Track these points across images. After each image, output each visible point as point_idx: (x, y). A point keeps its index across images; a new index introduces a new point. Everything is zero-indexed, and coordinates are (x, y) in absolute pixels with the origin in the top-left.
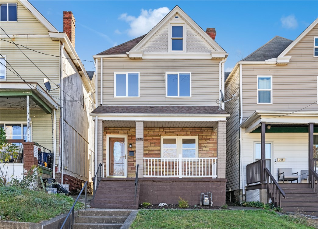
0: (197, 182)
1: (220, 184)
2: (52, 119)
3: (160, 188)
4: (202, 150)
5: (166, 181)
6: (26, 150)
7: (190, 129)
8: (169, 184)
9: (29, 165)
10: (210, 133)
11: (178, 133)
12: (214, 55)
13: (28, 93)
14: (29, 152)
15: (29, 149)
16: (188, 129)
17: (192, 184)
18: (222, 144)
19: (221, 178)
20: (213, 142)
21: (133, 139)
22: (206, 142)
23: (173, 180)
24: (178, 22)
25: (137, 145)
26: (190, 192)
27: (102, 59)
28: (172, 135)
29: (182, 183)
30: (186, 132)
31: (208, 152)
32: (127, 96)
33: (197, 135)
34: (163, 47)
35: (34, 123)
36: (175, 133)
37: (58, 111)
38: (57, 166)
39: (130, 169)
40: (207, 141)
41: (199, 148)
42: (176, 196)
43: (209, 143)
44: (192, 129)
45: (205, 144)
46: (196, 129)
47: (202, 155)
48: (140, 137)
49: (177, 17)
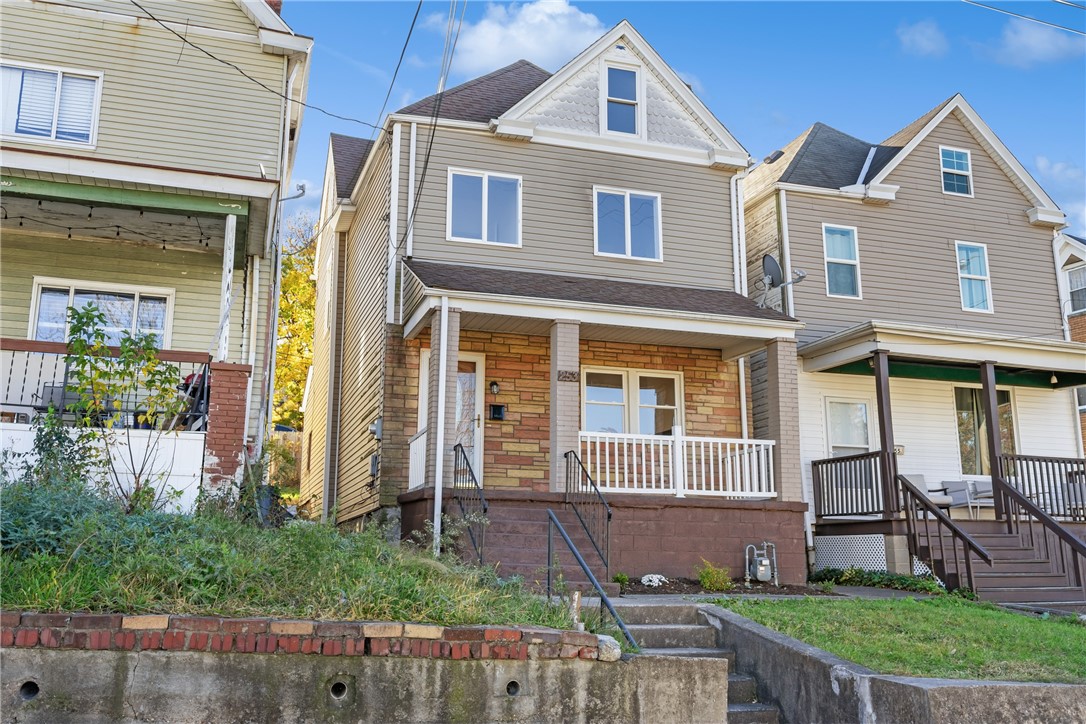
0: (731, 511)
1: (790, 519)
2: (245, 287)
3: (629, 525)
4: (694, 412)
5: (646, 504)
6: (219, 389)
7: (661, 349)
8: (652, 514)
9: (225, 438)
10: (714, 364)
11: (628, 358)
12: (720, 159)
13: (233, 206)
14: (229, 396)
15: (229, 385)
16: (655, 349)
17: (717, 515)
18: (788, 404)
19: (791, 500)
20: (723, 390)
21: (502, 367)
22: (704, 390)
23: (666, 503)
24: (625, 60)
25: (562, 393)
26: (711, 539)
27: (414, 126)
28: (611, 363)
29: (690, 514)
30: (649, 358)
31: (710, 420)
32: (484, 241)
33: (680, 368)
34: (585, 119)
35: (181, 295)
36: (621, 357)
37: (267, 262)
38: (251, 439)
39: (491, 459)
40: (707, 387)
41: (687, 408)
42: (672, 553)
43: (713, 395)
44: (665, 349)
45: (701, 397)
46: (677, 351)
47: (696, 426)
48: (569, 369)
49: (621, 48)
